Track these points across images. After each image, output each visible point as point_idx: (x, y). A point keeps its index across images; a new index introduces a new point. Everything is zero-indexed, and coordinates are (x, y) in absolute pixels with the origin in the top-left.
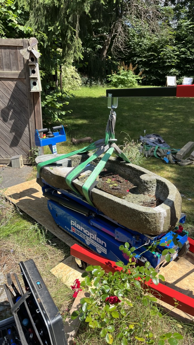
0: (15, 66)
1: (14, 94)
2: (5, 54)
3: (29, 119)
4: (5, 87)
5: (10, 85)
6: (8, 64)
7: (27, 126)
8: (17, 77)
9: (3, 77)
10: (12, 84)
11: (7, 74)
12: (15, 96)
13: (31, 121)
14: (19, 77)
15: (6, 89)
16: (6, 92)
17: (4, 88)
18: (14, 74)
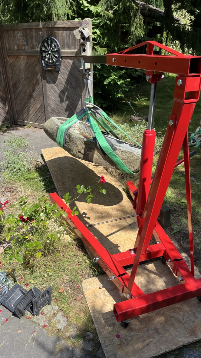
0: (73, 46)
1: (72, 70)
2: (66, 35)
3: (82, 94)
4: (65, 64)
5: (69, 63)
6: (68, 44)
7: (81, 100)
8: (74, 56)
9: (64, 56)
10: (71, 62)
11: (67, 53)
12: (72, 73)
13: (83, 96)
14: (75, 55)
15: (66, 66)
16: (66, 69)
17: (65, 66)
18: (72, 53)
